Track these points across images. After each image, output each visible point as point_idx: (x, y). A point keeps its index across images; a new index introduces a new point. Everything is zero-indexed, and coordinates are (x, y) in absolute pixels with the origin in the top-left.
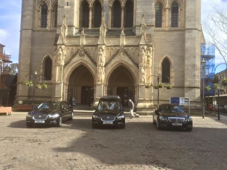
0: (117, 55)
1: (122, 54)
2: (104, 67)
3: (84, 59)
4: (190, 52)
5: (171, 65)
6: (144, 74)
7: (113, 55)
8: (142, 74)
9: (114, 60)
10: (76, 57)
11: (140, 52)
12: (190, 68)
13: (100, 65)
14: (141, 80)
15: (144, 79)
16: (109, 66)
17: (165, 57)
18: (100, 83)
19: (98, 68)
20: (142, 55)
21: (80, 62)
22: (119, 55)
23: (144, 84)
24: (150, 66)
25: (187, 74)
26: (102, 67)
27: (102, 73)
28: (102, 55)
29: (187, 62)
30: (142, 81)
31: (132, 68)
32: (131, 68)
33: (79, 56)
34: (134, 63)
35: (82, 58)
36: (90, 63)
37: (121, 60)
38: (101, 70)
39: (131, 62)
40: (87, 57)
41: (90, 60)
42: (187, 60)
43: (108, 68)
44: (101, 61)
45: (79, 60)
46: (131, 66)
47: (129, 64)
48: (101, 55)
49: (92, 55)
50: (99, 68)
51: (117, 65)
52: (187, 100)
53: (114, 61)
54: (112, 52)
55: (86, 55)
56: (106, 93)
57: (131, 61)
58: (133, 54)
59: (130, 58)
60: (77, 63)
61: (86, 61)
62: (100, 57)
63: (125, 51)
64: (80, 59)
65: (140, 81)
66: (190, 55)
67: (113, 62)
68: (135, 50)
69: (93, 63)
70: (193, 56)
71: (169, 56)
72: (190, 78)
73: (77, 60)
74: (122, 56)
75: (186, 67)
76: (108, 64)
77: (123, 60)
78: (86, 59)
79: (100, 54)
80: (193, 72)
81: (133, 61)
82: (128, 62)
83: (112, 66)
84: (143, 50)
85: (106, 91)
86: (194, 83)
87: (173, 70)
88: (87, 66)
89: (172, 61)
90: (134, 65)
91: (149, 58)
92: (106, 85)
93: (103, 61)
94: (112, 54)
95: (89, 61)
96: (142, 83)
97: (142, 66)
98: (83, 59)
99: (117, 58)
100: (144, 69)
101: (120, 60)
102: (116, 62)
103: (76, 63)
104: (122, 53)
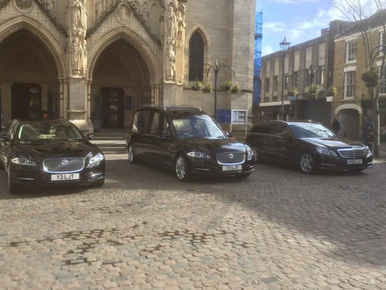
0: (113, 14)
1: (124, 14)
2: (86, 38)
3: (32, 14)
4: (241, 23)
5: (205, 47)
6: (174, 61)
7: (103, 14)
8: (171, 60)
9: (106, 26)
10: (7, 8)
11: (166, 12)
12: (240, 53)
13: (77, 34)
14: (168, 74)
15: (173, 70)
16: (95, 37)
17: (195, 28)
18: (77, 76)
19: (71, 39)
20: (171, 19)
21: (20, 22)
22: (118, 13)
23: (173, 82)
24: (182, 45)
25: (236, 66)
26: (81, 38)
27: (83, 54)
28: (82, 10)
29: (236, 42)
30: (171, 76)
31: (148, 45)
32: (145, 46)
33: (18, 6)
34: (150, 35)
35: (25, 11)
36: (48, 26)
37: (124, 26)
38: (79, 45)
39: (144, 33)
40: (40, 12)
41: (48, 20)
42: (237, 38)
43: (93, 42)
44: (80, 25)
45: (18, 17)
46: (146, 43)
47: (142, 38)
48: (79, 8)
49: (51, 7)
50: (74, 41)
51: (112, 38)
52: (243, 115)
53: (108, 27)
54: (100, 5)
55: (36, 5)
56: (88, 100)
57: (143, 29)
58: (148, 14)
59: (143, 24)
60: (12, 24)
61: (36, 21)
62: (77, 14)
63: (130, 6)
64: (19, 14)
65: (166, 76)
66: (240, 29)
67: (103, 29)
68: (152, 6)
69: (54, 27)
70: (246, 31)
71: (202, 28)
72: (240, 74)
73: (11, 16)
74: (124, 16)
75: (234, 52)
76: (93, 33)
77: (127, 26)
78: (36, 15)
79: (75, 6)
80: (246, 63)
81: (147, 30)
82: (138, 33)
83: (101, 38)
84: (172, 8)
85: (88, 95)
86: (245, 83)
87: (210, 56)
88: (39, 32)
89: (210, 37)
90: (150, 39)
91: (182, 27)
92: (88, 81)
93: (83, 25)
94: (100, 10)
95: (46, 20)
96: (170, 79)
97: (171, 43)
98: (28, 15)
99: (113, 20)
100: (174, 50)
101: (120, 25)
102: (111, 31)
103: (10, 24)
104: (124, 11)
